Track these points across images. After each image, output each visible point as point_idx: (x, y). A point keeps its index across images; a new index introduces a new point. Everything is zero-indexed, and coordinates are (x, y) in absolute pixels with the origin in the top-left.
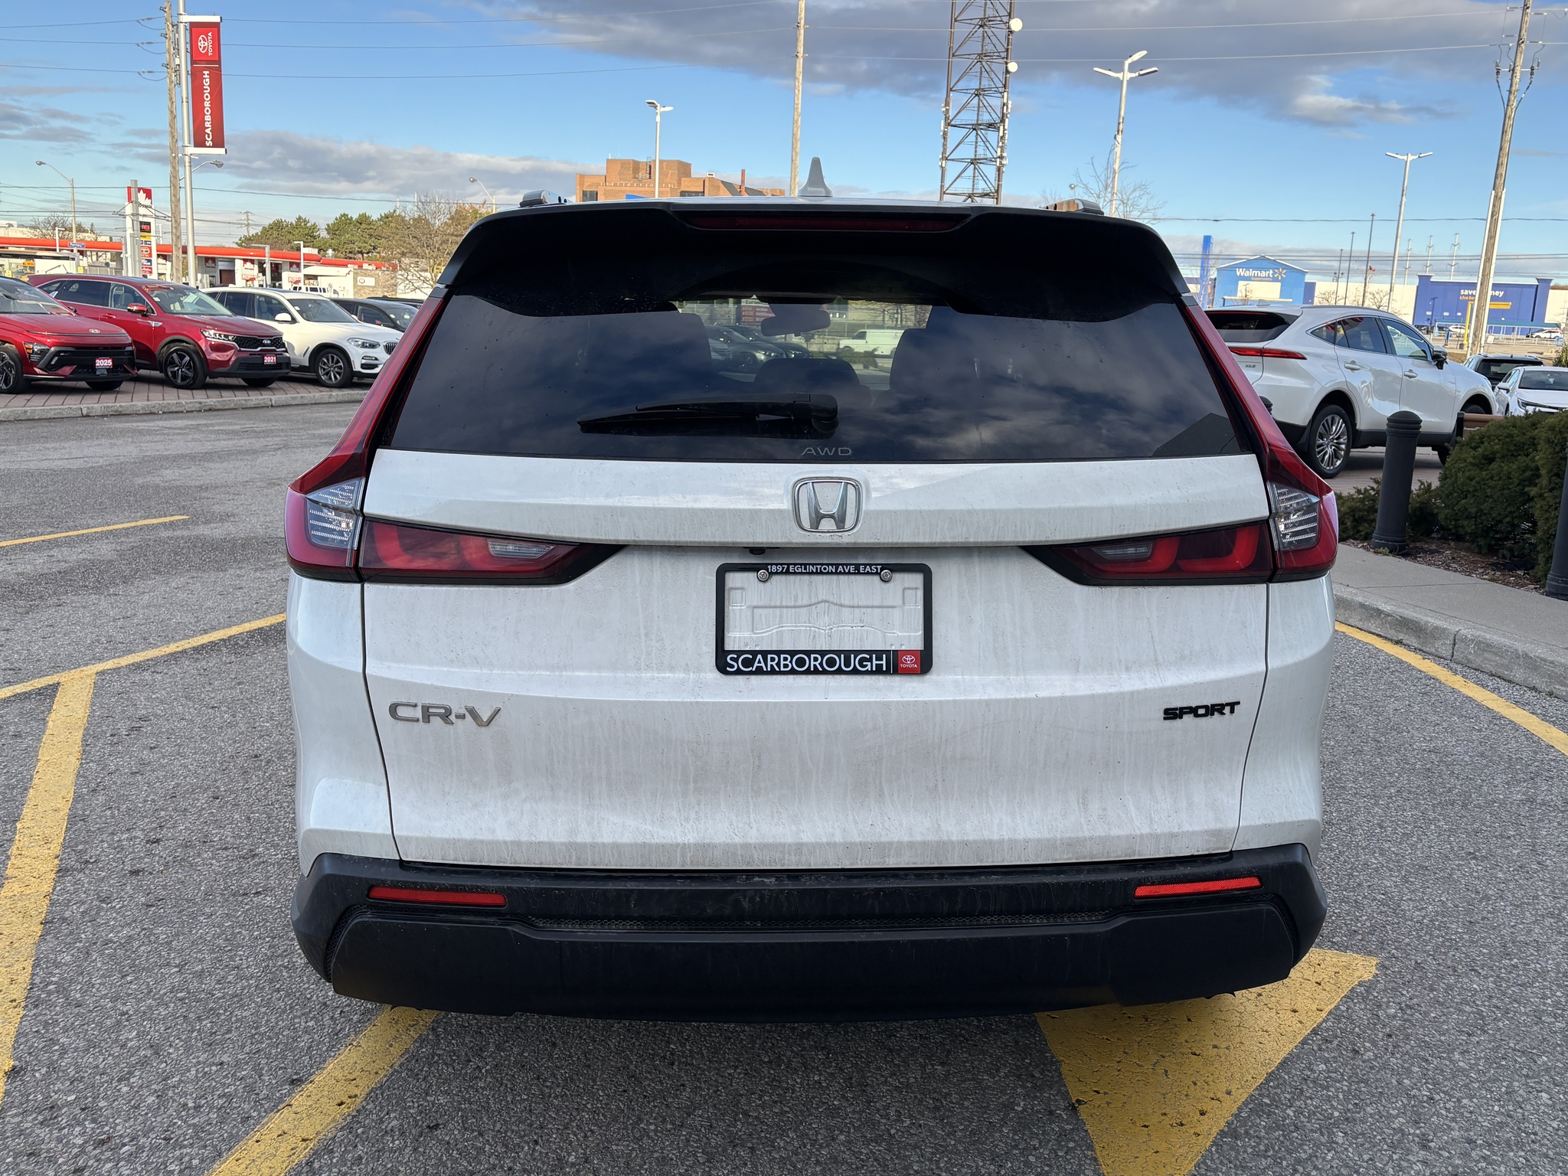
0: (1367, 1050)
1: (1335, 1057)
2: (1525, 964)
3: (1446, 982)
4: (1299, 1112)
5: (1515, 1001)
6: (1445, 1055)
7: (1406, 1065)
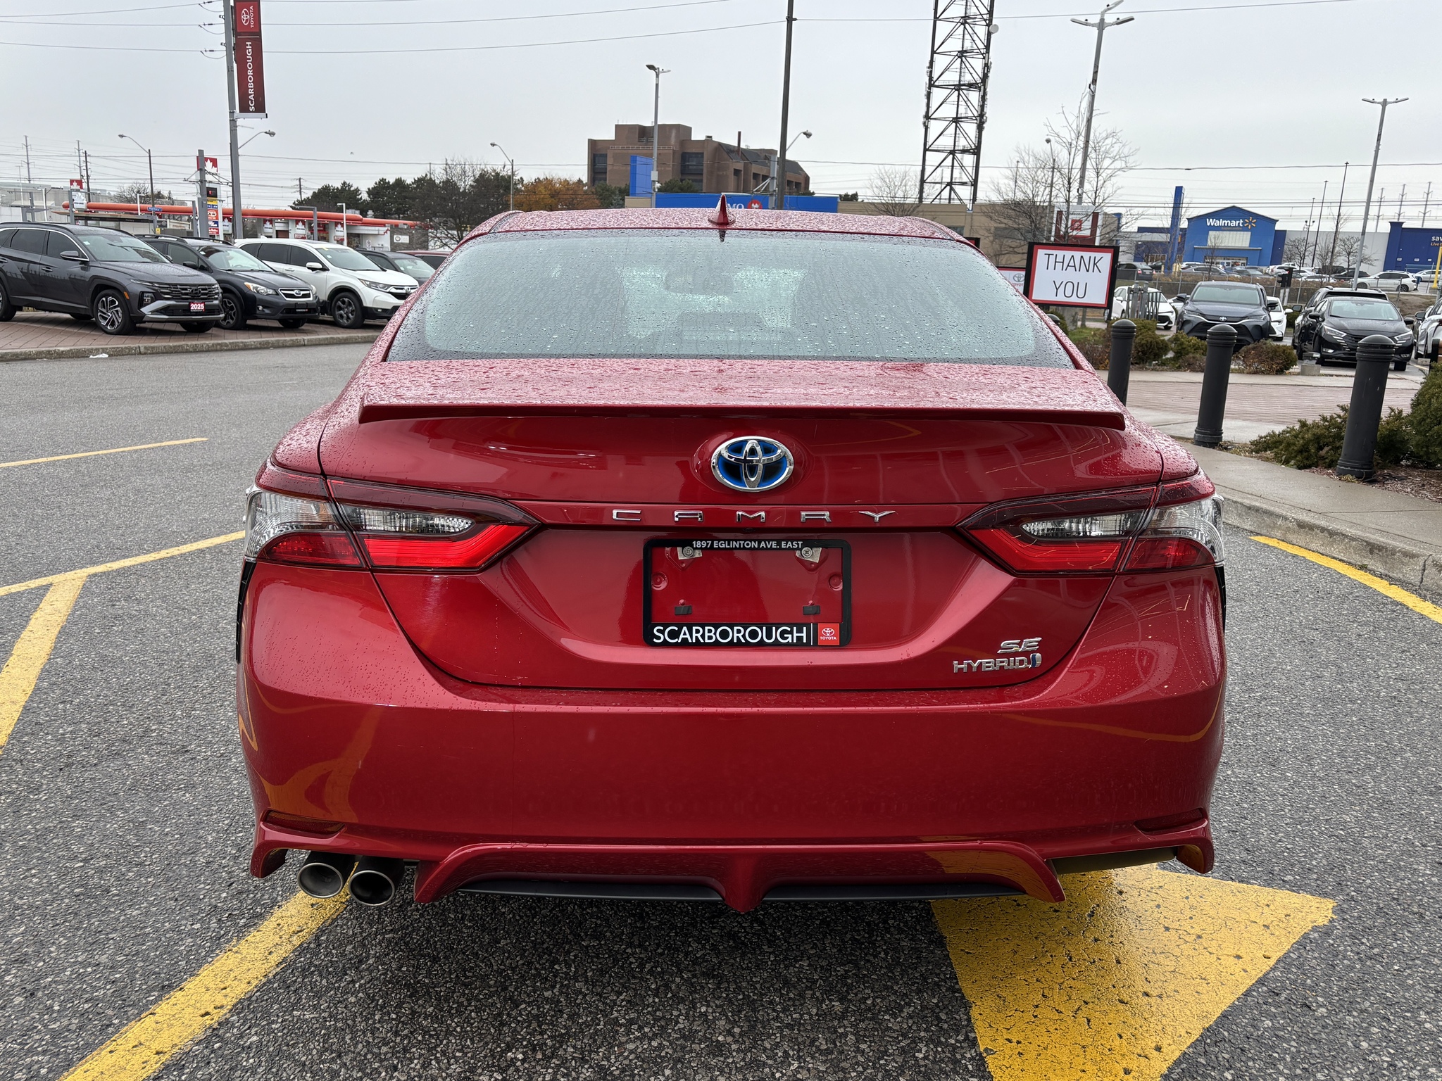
0: (1319, 1006)
1: (1282, 1013)
6: (1409, 1015)
7: (1365, 1025)
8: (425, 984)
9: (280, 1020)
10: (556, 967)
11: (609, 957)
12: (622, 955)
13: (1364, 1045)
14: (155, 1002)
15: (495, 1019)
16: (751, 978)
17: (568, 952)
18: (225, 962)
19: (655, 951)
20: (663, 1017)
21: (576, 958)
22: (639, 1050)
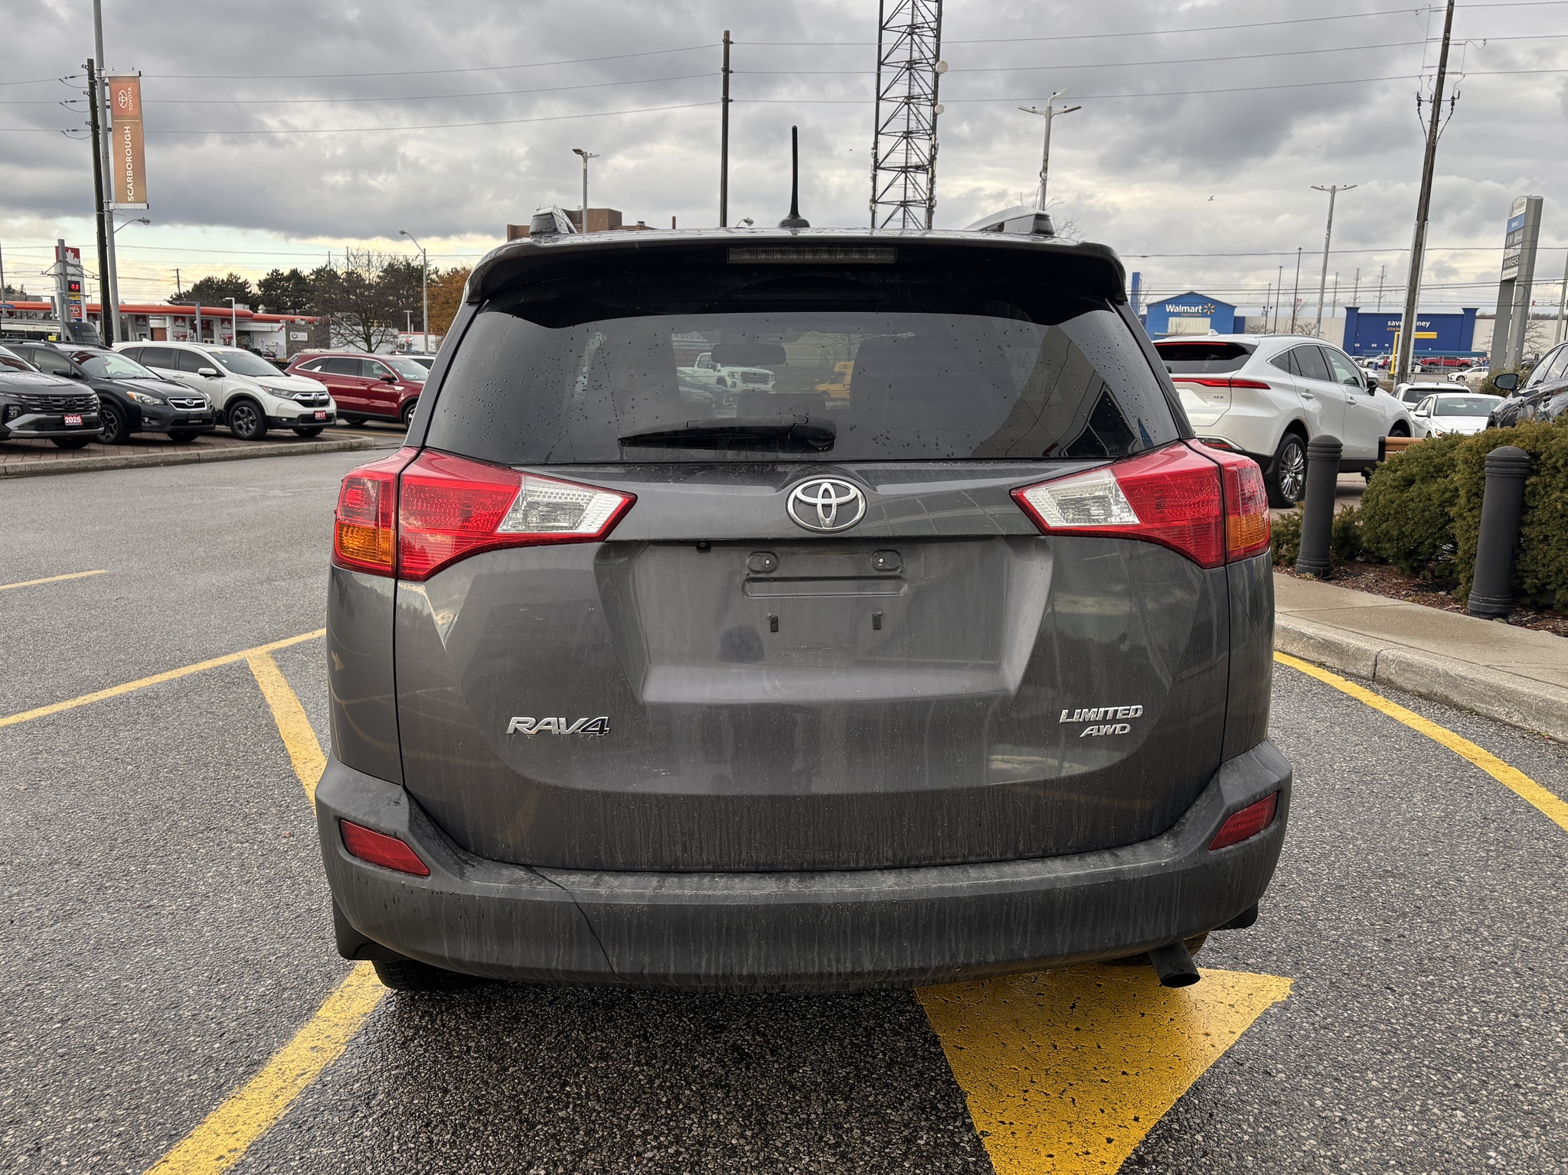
0: (1278, 1072)
1: (1246, 1080)
2: (1441, 981)
3: (1360, 1000)
5: (1430, 1018)
6: (1358, 1075)
7: (1319, 1086)
8: (438, 1114)
9: (297, 1158)
10: (568, 1089)
11: (619, 1075)
12: (631, 1073)
13: (1319, 1103)
14: (167, 1149)
15: (514, 1141)
16: (758, 1086)
17: (578, 1074)
18: (230, 1108)
19: (663, 1067)
20: (677, 1127)
21: (586, 1079)
22: (657, 1158)
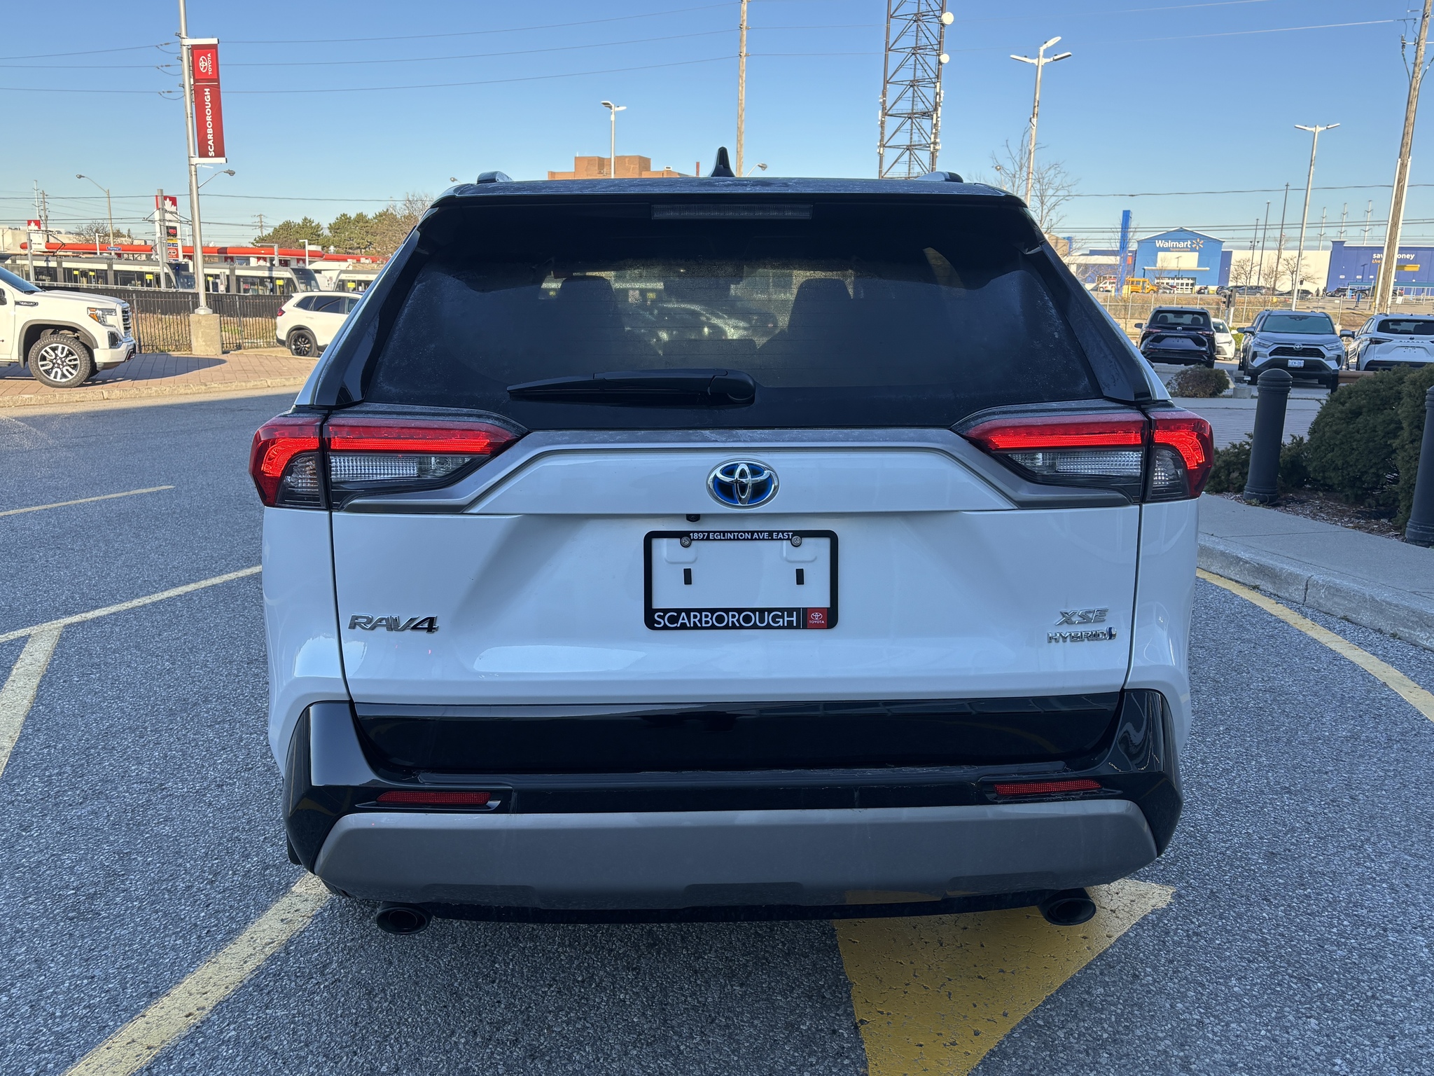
0: (1147, 975)
1: (1114, 982)
2: (1318, 894)
3: (1237, 910)
4: (1070, 1033)
5: (1301, 929)
6: (1221, 981)
7: (1182, 990)
8: (381, 983)
9: (255, 1018)
11: (543, 955)
12: (554, 954)
13: (1180, 1006)
14: (146, 1005)
18: (206, 971)
